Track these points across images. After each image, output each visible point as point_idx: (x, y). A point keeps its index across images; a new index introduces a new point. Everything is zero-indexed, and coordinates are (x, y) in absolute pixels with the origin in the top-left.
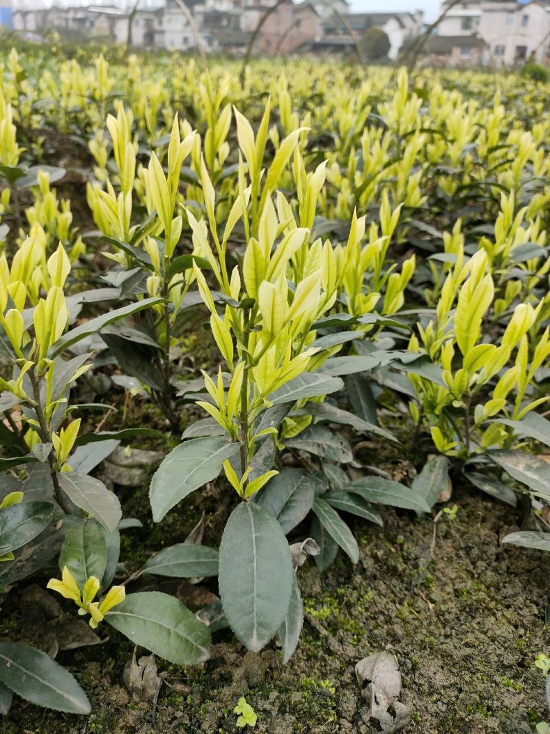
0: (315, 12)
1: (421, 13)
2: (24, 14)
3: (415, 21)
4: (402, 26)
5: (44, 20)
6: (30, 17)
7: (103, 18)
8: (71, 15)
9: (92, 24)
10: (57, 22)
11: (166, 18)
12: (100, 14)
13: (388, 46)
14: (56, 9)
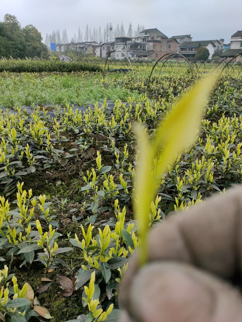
0: (177, 42)
1: (223, 40)
2: (60, 46)
3: (220, 44)
4: (214, 46)
5: (68, 48)
6: (62, 47)
7: (91, 47)
8: (78, 46)
9: (86, 49)
10: (72, 49)
11: (115, 46)
12: (90, 45)
13: (209, 54)
14: (72, 43)
